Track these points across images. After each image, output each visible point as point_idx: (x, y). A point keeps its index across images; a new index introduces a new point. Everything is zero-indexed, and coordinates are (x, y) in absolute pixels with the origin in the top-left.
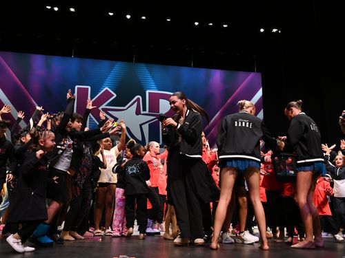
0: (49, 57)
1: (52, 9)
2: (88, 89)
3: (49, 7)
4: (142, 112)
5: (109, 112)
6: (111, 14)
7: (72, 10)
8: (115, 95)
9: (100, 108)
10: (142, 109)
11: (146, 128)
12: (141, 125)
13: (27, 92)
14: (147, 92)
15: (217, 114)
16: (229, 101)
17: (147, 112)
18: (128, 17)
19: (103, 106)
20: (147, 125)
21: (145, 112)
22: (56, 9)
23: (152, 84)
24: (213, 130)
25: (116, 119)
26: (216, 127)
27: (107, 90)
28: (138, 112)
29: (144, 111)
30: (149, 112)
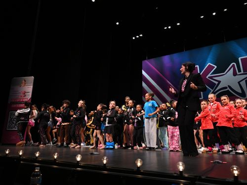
0: (171, 55)
1: (168, 28)
2: (197, 67)
3: (166, 28)
4: (238, 73)
6: (202, 17)
7: (178, 24)
8: (216, 67)
9: (207, 77)
10: (237, 71)
11: (243, 84)
12: (239, 83)
13: (164, 77)
14: (240, 59)
17: (242, 72)
18: (214, 14)
19: (209, 75)
20: (244, 81)
22: (170, 27)
23: (242, 52)
27: (209, 65)
28: (235, 74)
29: (239, 72)
30: (244, 72)
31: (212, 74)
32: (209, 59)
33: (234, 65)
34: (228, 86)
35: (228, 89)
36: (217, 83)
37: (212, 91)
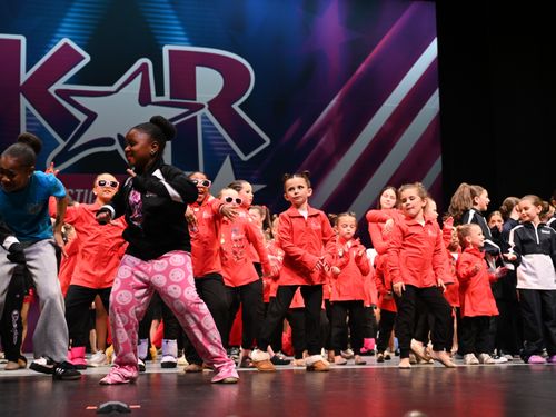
2: (19, 42)
4: (154, 98)
5: (75, 98)
8: (87, 58)
9: (52, 90)
14: (166, 49)
15: (334, 102)
16: (360, 70)
17: (167, 97)
19: (60, 85)
21: (160, 99)
23: (177, 29)
24: (323, 140)
25: (92, 116)
26: (330, 132)
27: (66, 45)
28: (144, 99)
29: (157, 94)
30: (171, 98)
31: (70, 82)
32: (68, 22)
33: (145, 66)
34: (119, 136)
35: (117, 146)
36: (82, 117)
37: (63, 144)
